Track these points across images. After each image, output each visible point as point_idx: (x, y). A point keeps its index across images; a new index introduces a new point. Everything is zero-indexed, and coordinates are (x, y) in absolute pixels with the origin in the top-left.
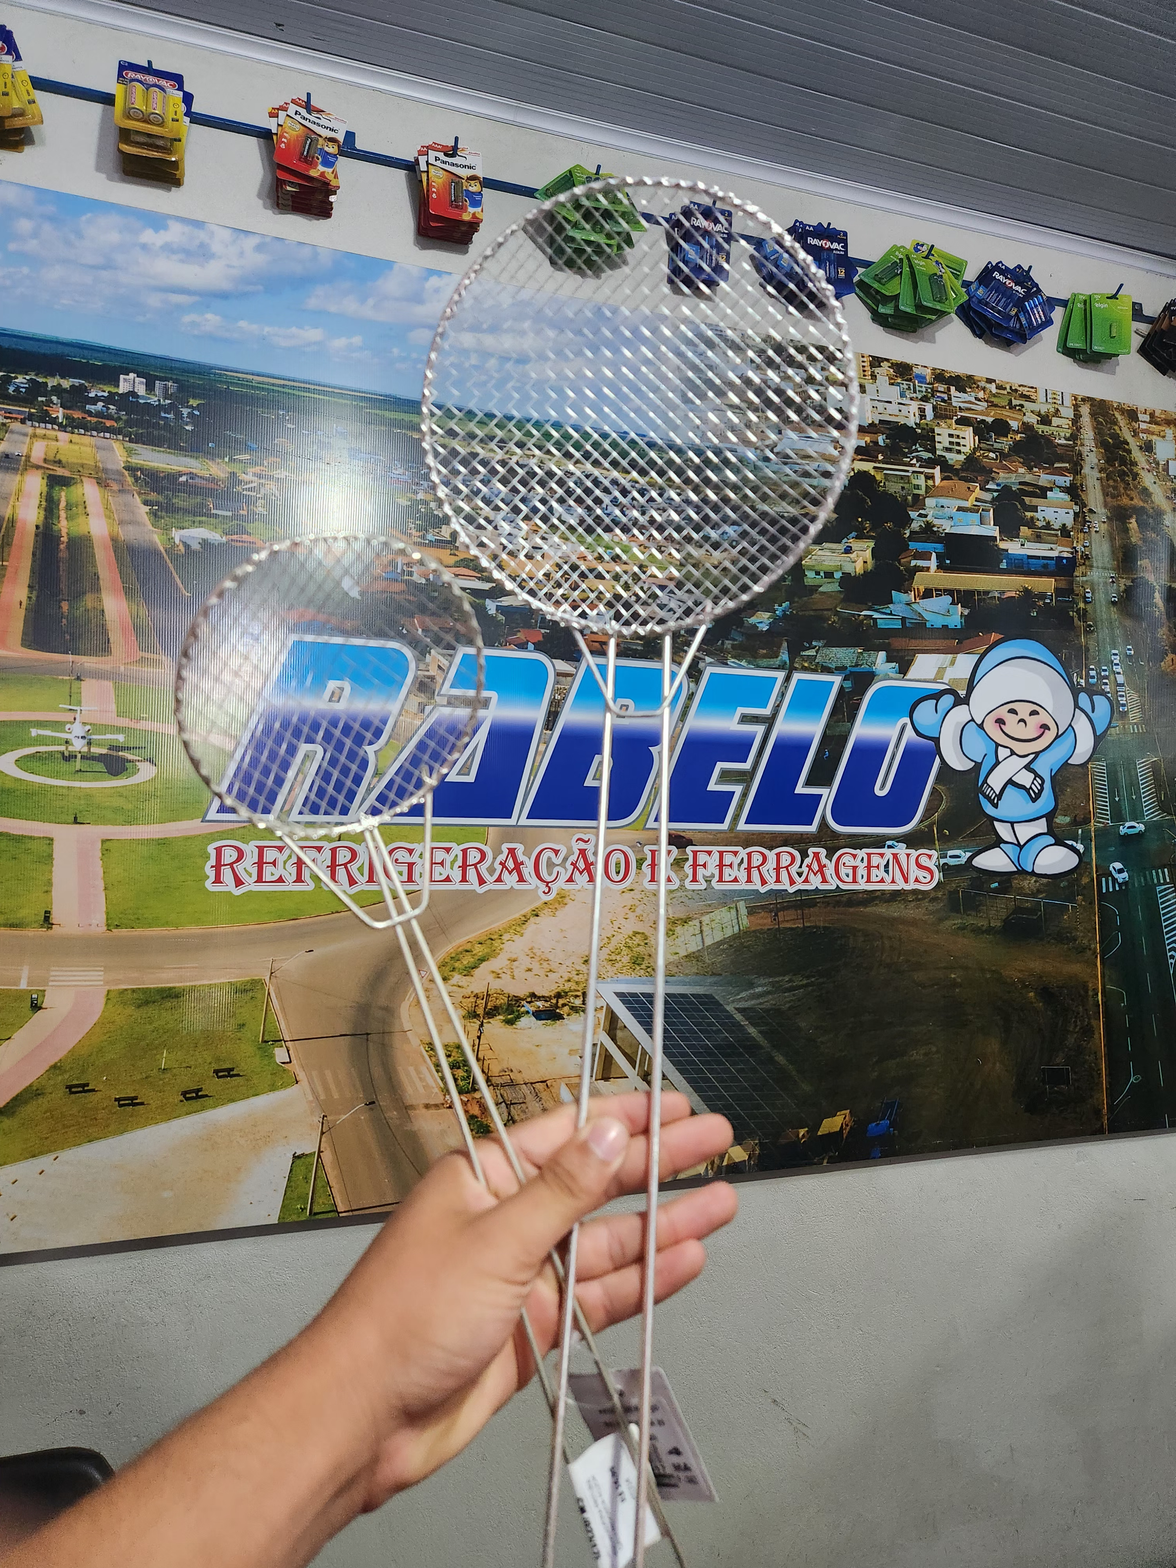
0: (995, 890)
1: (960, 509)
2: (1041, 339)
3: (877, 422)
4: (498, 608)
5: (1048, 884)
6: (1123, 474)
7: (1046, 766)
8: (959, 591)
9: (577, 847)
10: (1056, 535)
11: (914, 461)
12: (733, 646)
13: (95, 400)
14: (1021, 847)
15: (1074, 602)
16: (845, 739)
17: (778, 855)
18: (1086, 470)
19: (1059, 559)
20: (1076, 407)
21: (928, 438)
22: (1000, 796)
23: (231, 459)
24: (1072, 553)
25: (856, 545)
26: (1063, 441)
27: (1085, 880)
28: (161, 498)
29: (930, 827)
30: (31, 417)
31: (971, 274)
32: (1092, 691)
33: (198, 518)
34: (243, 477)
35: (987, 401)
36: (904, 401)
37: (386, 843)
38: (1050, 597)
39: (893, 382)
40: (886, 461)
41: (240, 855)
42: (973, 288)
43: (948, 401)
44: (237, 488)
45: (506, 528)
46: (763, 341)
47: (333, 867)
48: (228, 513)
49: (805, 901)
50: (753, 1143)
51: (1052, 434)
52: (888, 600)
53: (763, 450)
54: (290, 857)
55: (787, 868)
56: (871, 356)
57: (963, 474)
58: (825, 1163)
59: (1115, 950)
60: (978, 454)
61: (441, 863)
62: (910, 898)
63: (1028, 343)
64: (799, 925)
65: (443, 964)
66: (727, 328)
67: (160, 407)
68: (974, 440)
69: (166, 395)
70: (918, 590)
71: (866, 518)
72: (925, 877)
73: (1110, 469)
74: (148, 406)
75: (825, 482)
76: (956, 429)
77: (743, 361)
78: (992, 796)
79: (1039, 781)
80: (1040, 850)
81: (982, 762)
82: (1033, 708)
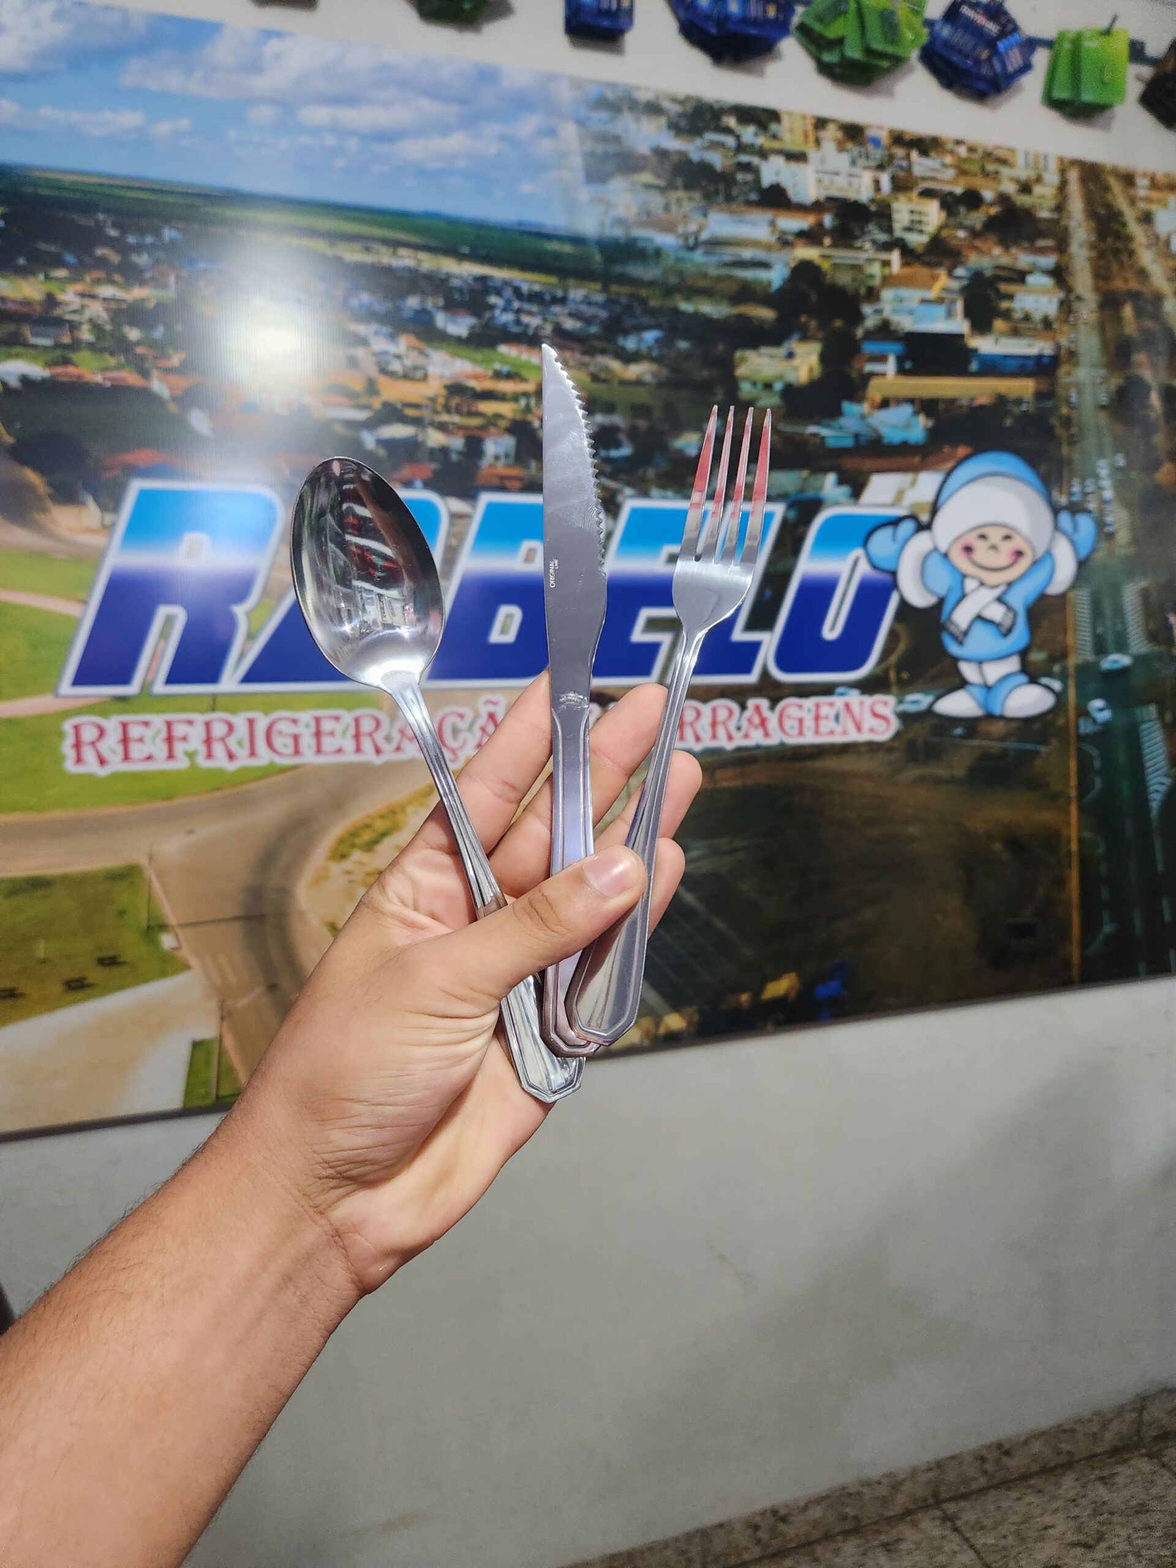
0: (961, 738)
1: (924, 301)
2: (1021, 90)
3: (823, 199)
4: (379, 441)
5: (1018, 728)
6: (1116, 252)
7: (1020, 598)
8: (921, 400)
9: (484, 710)
10: (1035, 329)
11: (868, 245)
12: (658, 475)
14: (988, 688)
15: (1056, 408)
16: (787, 577)
17: (714, 711)
18: (1074, 248)
19: (1039, 358)
20: (1063, 172)
21: (882, 214)
22: (966, 633)
23: (47, 277)
24: (1055, 349)
25: (800, 348)
26: (1044, 214)
27: (1061, 722)
29: (886, 672)
31: (935, 9)
32: (1075, 509)
33: (14, 350)
34: (61, 297)
35: (955, 166)
36: (857, 170)
37: (266, 713)
38: (1028, 402)
39: (841, 148)
40: (834, 245)
41: (102, 732)
42: (937, 28)
43: (909, 170)
44: (57, 312)
45: (380, 344)
46: (682, 102)
47: (208, 741)
48: (47, 342)
49: (745, 758)
50: (691, 1010)
51: (1033, 206)
52: (838, 413)
53: (686, 237)
54: (158, 732)
55: (724, 723)
56: (814, 117)
57: (927, 258)
58: (770, 1027)
59: (1092, 795)
60: (945, 233)
61: (332, 734)
62: (864, 749)
63: (1005, 95)
64: (738, 783)
65: (341, 841)
66: (637, 88)
68: (939, 218)
70: (873, 400)
71: (810, 316)
72: (880, 726)
73: (1103, 246)
75: (762, 275)
76: (918, 203)
77: (659, 129)
78: (957, 633)
79: (1010, 615)
80: (1011, 690)
81: (947, 595)
82: (1004, 532)
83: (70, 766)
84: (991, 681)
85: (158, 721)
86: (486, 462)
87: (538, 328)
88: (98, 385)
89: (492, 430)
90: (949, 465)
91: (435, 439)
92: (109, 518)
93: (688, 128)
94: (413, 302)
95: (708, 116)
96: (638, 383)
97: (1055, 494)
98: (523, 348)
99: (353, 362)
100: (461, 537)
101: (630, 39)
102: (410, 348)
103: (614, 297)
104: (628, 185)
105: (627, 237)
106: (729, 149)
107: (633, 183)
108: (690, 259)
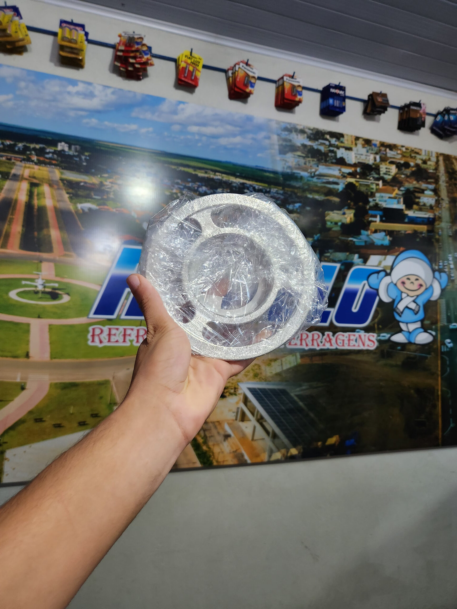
0: (400, 350)
1: (390, 198)
3: (357, 162)
5: (420, 348)
6: (455, 184)
7: (421, 301)
8: (388, 231)
10: (427, 209)
11: (371, 178)
13: (48, 153)
14: (410, 333)
15: (434, 235)
16: (340, 289)
17: (313, 335)
18: (441, 182)
19: (429, 218)
20: (437, 157)
21: (377, 169)
22: (402, 313)
23: (101, 176)
24: (434, 216)
25: (347, 211)
26: (431, 171)
27: (435, 346)
28: (73, 192)
29: (374, 324)
30: (24, 160)
32: (441, 271)
33: (88, 200)
34: (105, 183)
35: (401, 154)
36: (368, 154)
38: (424, 233)
39: (364, 147)
40: (360, 178)
41: (102, 331)
43: (386, 154)
44: (103, 188)
46: (312, 130)
47: (138, 336)
48: (99, 198)
49: (323, 353)
50: (300, 447)
51: (427, 168)
52: (359, 234)
53: (311, 173)
54: (121, 332)
55: (316, 340)
56: (355, 136)
57: (391, 184)
58: (328, 455)
59: (446, 374)
60: (397, 176)
62: (365, 352)
64: (320, 362)
66: (298, 125)
67: (74, 156)
68: (396, 171)
69: (76, 151)
70: (372, 230)
71: (351, 201)
72: (371, 344)
73: (451, 182)
74: (69, 155)
75: (336, 186)
76: (389, 166)
77: (304, 138)
78: (399, 312)
79: (418, 307)
80: (418, 334)
81: (395, 299)
82: (416, 277)
83: (90, 343)
84: (411, 330)
85: (121, 328)
88: (113, 212)
90: (398, 253)
93: (313, 138)
94: (220, 190)
95: (320, 135)
97: (434, 265)
101: (298, 109)
103: (286, 191)
104: (293, 156)
105: (292, 172)
106: (327, 145)
107: (294, 155)
108: (312, 180)
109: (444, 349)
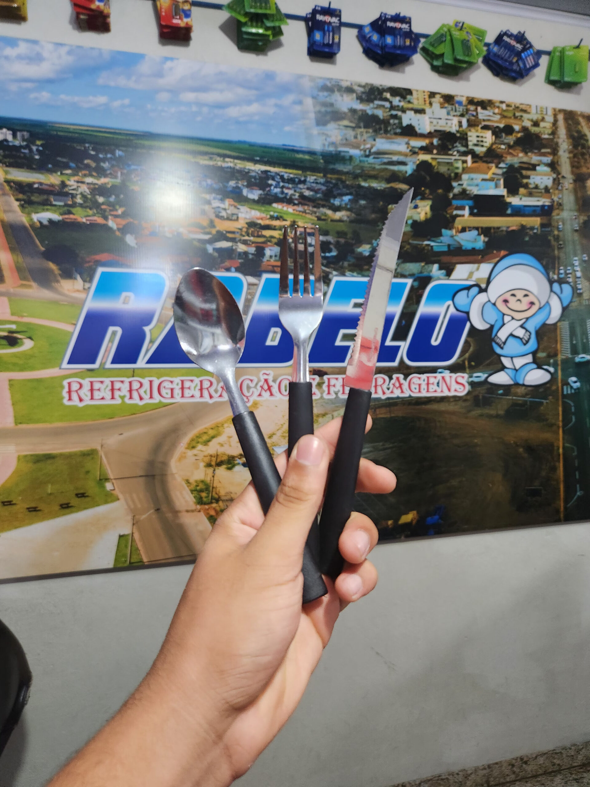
0: (502, 395)
1: (483, 180)
2: (534, 75)
3: (433, 131)
4: (215, 249)
5: (532, 391)
6: (583, 154)
7: (532, 326)
8: (482, 228)
9: (263, 378)
10: (541, 192)
11: (455, 153)
12: (349, 265)
14: (517, 370)
15: (552, 231)
16: (414, 314)
17: (376, 379)
18: (561, 153)
19: (543, 206)
20: (555, 116)
21: (463, 138)
22: (504, 343)
23: (62, 174)
24: (551, 202)
25: (421, 203)
26: (546, 136)
27: (554, 388)
28: (25, 197)
29: (464, 361)
31: (490, 38)
32: (561, 282)
33: (46, 207)
34: (68, 183)
35: (500, 114)
36: (449, 117)
37: (158, 378)
38: (537, 229)
39: (442, 106)
40: (438, 153)
41: (81, 386)
42: (491, 47)
43: (476, 116)
44: (66, 190)
45: (216, 204)
46: (364, 87)
47: (131, 391)
48: (62, 204)
49: (391, 403)
51: (540, 133)
52: (441, 235)
53: (365, 151)
54: (107, 386)
55: (381, 386)
56: (428, 92)
57: (485, 159)
58: (403, 538)
59: (570, 425)
60: (494, 147)
61: (189, 388)
62: (452, 400)
63: (526, 78)
64: (388, 416)
65: (192, 440)
66: (342, 80)
67: (21, 147)
68: (492, 138)
69: (24, 140)
70: (458, 228)
71: (426, 187)
72: (460, 389)
73: (576, 151)
74: (14, 146)
75: (402, 168)
76: (481, 132)
77: (352, 99)
78: (501, 343)
79: (528, 333)
80: (528, 372)
81: (494, 324)
82: (526, 293)
83: (66, 402)
84: (517, 367)
85: (107, 381)
86: (265, 259)
87: (292, 195)
88: (84, 223)
89: (269, 243)
91: (242, 248)
92: (87, 285)
93: (366, 98)
94: (232, 183)
95: (376, 93)
96: (340, 221)
97: (551, 274)
98: (285, 204)
99: (203, 212)
100: (253, 295)
101: (339, 57)
102: (231, 205)
103: (329, 180)
104: (337, 127)
105: (336, 151)
106: (387, 108)
107: (339, 125)
108: (367, 161)
109: (567, 391)
